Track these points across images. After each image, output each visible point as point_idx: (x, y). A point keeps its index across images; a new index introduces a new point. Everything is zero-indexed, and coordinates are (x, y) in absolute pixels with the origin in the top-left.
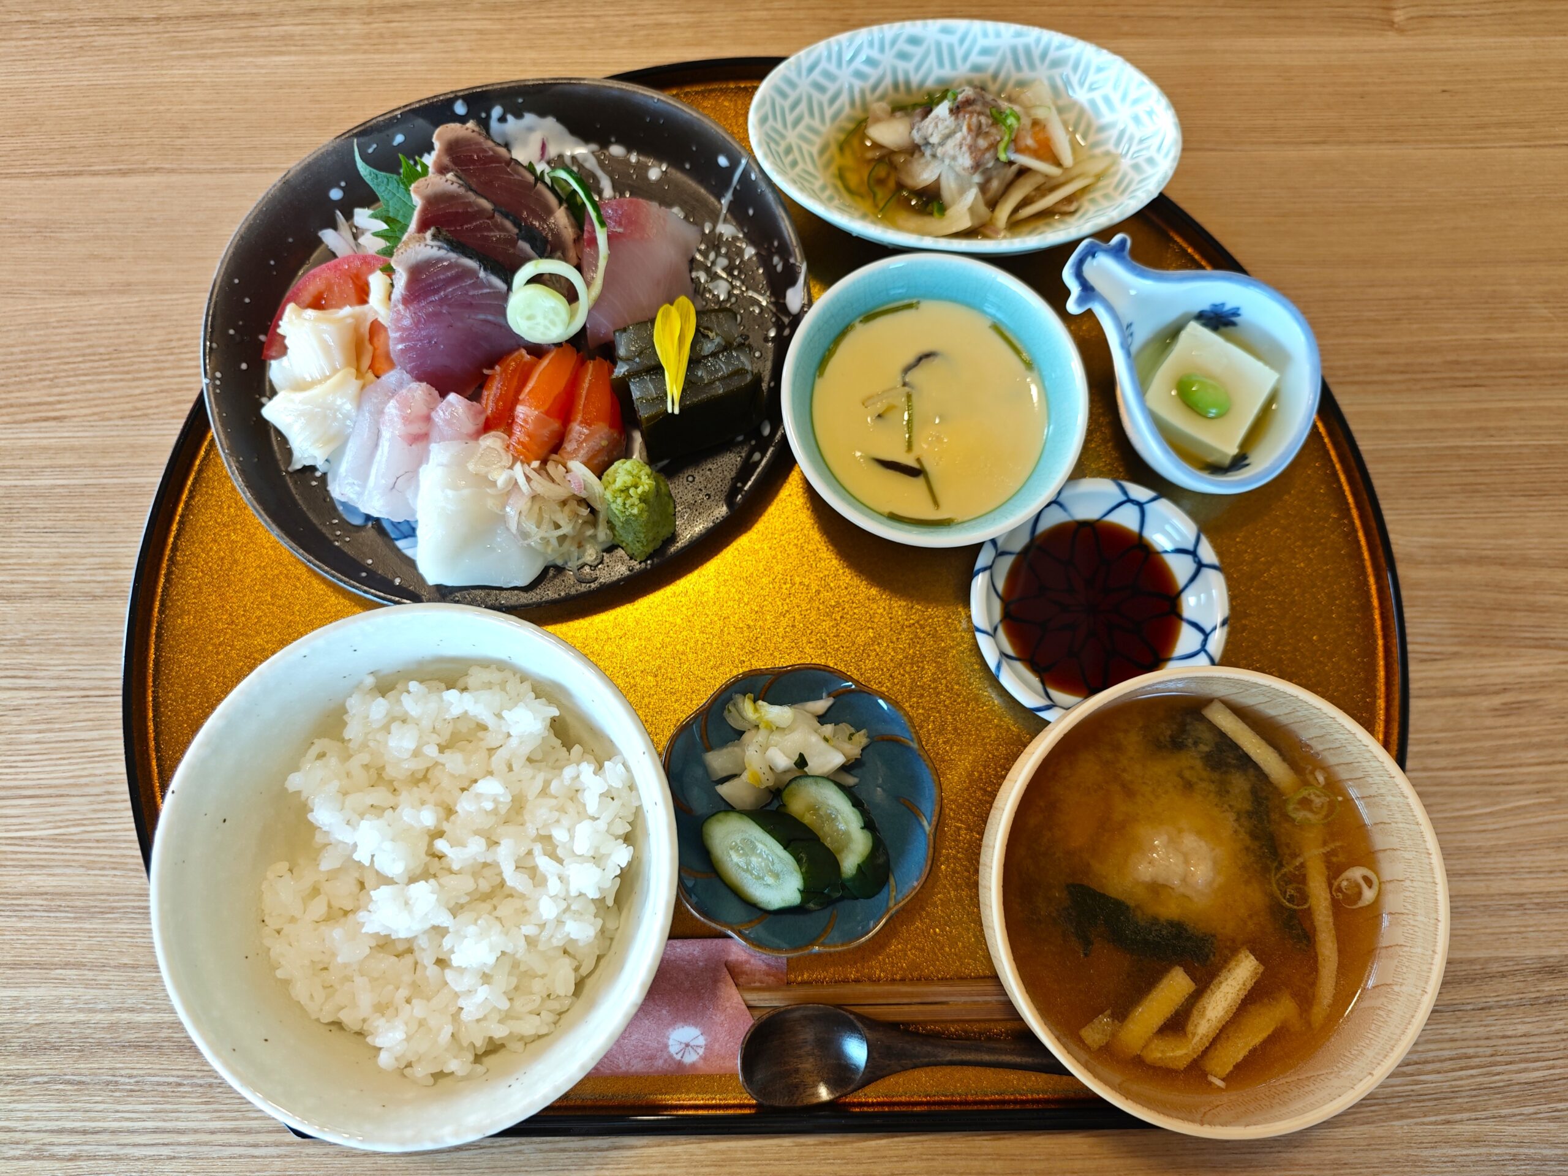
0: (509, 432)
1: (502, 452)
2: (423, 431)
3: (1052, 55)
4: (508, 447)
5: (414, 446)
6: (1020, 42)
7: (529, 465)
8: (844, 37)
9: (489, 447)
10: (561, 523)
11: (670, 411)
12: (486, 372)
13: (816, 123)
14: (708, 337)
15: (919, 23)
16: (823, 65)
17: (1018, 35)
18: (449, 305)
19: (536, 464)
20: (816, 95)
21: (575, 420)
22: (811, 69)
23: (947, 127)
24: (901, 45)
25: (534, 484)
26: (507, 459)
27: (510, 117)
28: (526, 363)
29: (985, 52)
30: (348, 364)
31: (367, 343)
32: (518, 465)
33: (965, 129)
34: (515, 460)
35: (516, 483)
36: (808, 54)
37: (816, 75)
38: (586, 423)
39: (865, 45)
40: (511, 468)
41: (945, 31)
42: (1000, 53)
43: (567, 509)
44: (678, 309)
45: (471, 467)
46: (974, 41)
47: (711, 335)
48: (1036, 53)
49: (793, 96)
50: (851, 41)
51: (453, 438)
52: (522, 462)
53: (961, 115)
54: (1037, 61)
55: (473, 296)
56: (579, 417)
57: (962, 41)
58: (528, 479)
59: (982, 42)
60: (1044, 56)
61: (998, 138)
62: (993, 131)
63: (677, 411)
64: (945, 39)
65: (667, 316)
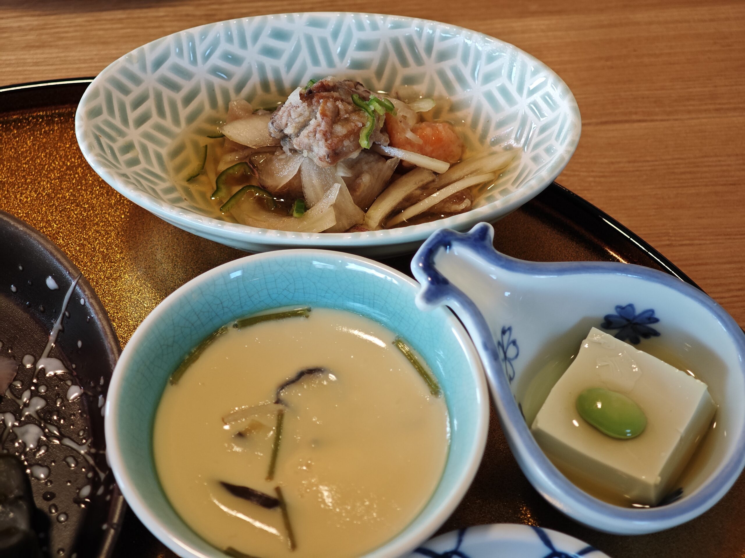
3: (438, 46)
6: (401, 34)
8: (196, 31)
13: (168, 123)
15: (284, 16)
16: (173, 59)
17: (397, 26)
20: (167, 93)
22: (158, 63)
23: (301, 115)
24: (266, 40)
29: (363, 46)
33: (318, 115)
36: (153, 48)
37: (164, 70)
39: (223, 39)
41: (314, 24)
42: (381, 47)
46: (349, 35)
48: (421, 46)
49: (136, 91)
50: (204, 35)
53: (314, 100)
54: (423, 54)
57: (335, 35)
59: (358, 36)
60: (429, 48)
61: (360, 125)
62: (354, 117)
64: (316, 33)
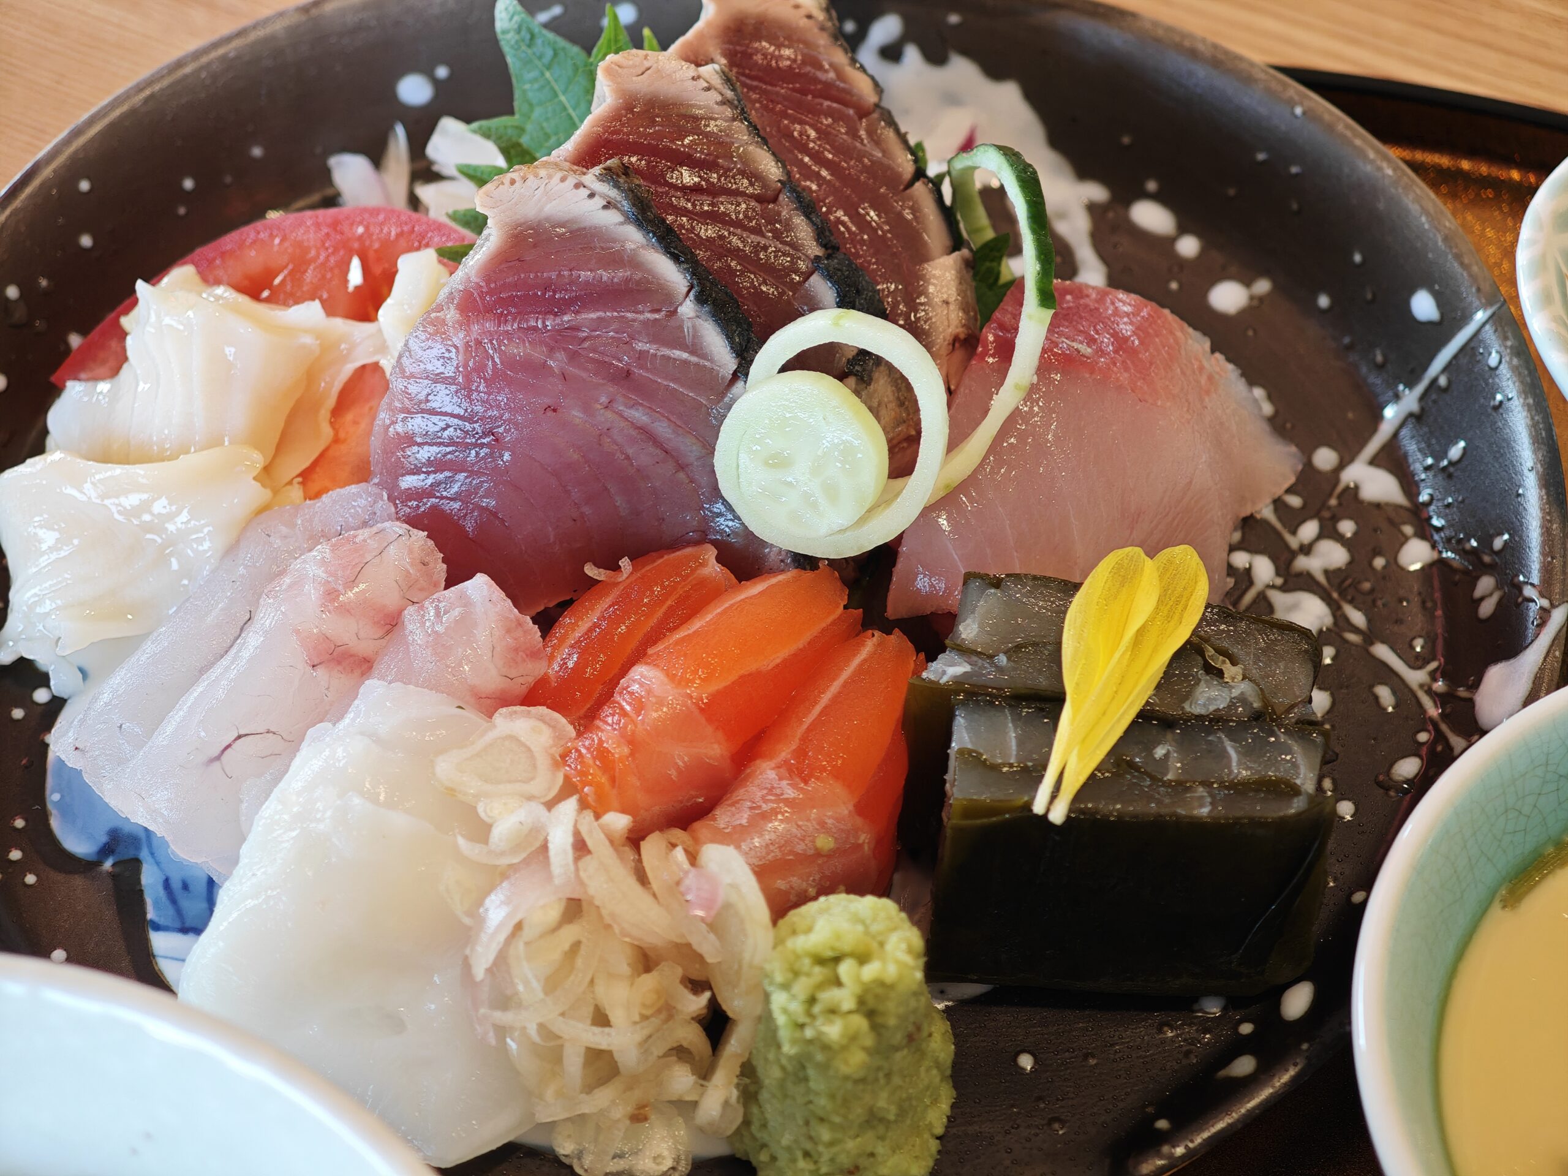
0: (586, 721)
1: (543, 763)
2: (364, 648)
4: (564, 756)
5: (321, 673)
7: (597, 816)
9: (513, 738)
10: (616, 1016)
11: (1039, 808)
12: (590, 570)
14: (1220, 674)
18: (573, 356)
19: (619, 821)
21: (771, 757)
25: (589, 864)
26: (548, 781)
27: (912, 54)
28: (703, 582)
30: (254, 441)
31: (325, 413)
32: (570, 805)
34: (568, 789)
35: (544, 848)
38: (799, 771)
40: (550, 805)
43: (649, 981)
44: (1163, 573)
45: (445, 768)
47: (1231, 671)
51: (433, 685)
52: (584, 805)
55: (642, 355)
56: (785, 752)
58: (581, 847)
63: (1057, 816)
65: (1125, 578)
